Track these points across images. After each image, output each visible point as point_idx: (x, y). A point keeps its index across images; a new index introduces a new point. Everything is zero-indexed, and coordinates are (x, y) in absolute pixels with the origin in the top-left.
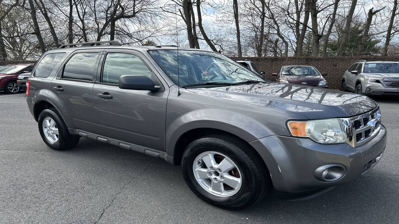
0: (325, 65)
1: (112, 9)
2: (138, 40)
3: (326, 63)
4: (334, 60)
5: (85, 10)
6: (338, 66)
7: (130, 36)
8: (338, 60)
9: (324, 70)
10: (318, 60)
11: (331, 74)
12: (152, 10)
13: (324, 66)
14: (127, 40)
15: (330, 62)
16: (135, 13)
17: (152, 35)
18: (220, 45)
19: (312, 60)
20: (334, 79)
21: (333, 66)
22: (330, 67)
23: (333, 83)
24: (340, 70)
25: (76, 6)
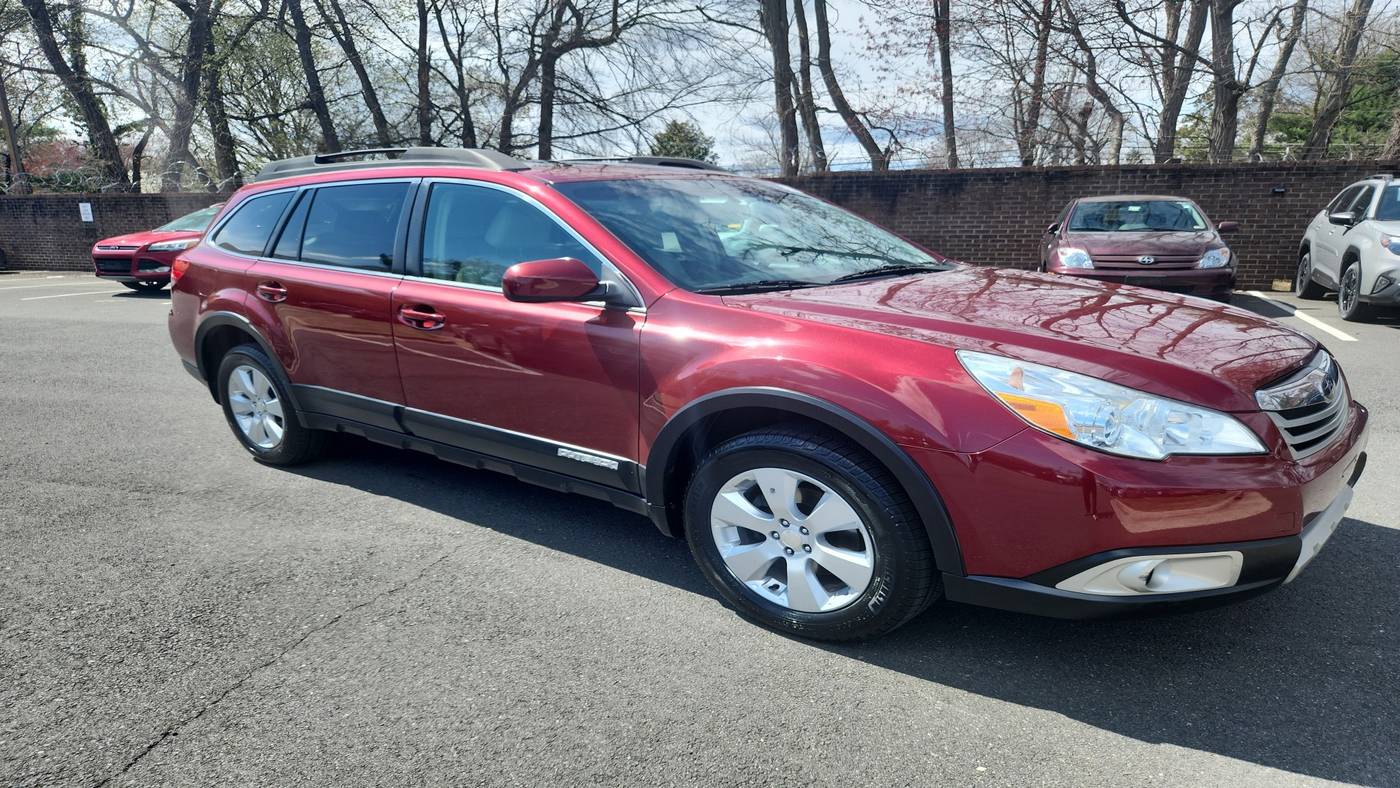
0: (1241, 191)
1: (548, 20)
2: (627, 118)
3: (1245, 186)
4: (1276, 175)
5: (463, 27)
6: (1291, 195)
7: (601, 105)
8: (1294, 174)
9: (1237, 211)
10: (1216, 176)
11: (1264, 227)
12: (671, 17)
13: (1240, 198)
14: (595, 121)
15: (1260, 180)
16: (616, 31)
17: (673, 103)
18: (890, 131)
19: (1195, 176)
20: (1272, 242)
21: (1270, 196)
22: (1259, 201)
23: (1269, 256)
24: (1298, 211)
25: (438, 12)
